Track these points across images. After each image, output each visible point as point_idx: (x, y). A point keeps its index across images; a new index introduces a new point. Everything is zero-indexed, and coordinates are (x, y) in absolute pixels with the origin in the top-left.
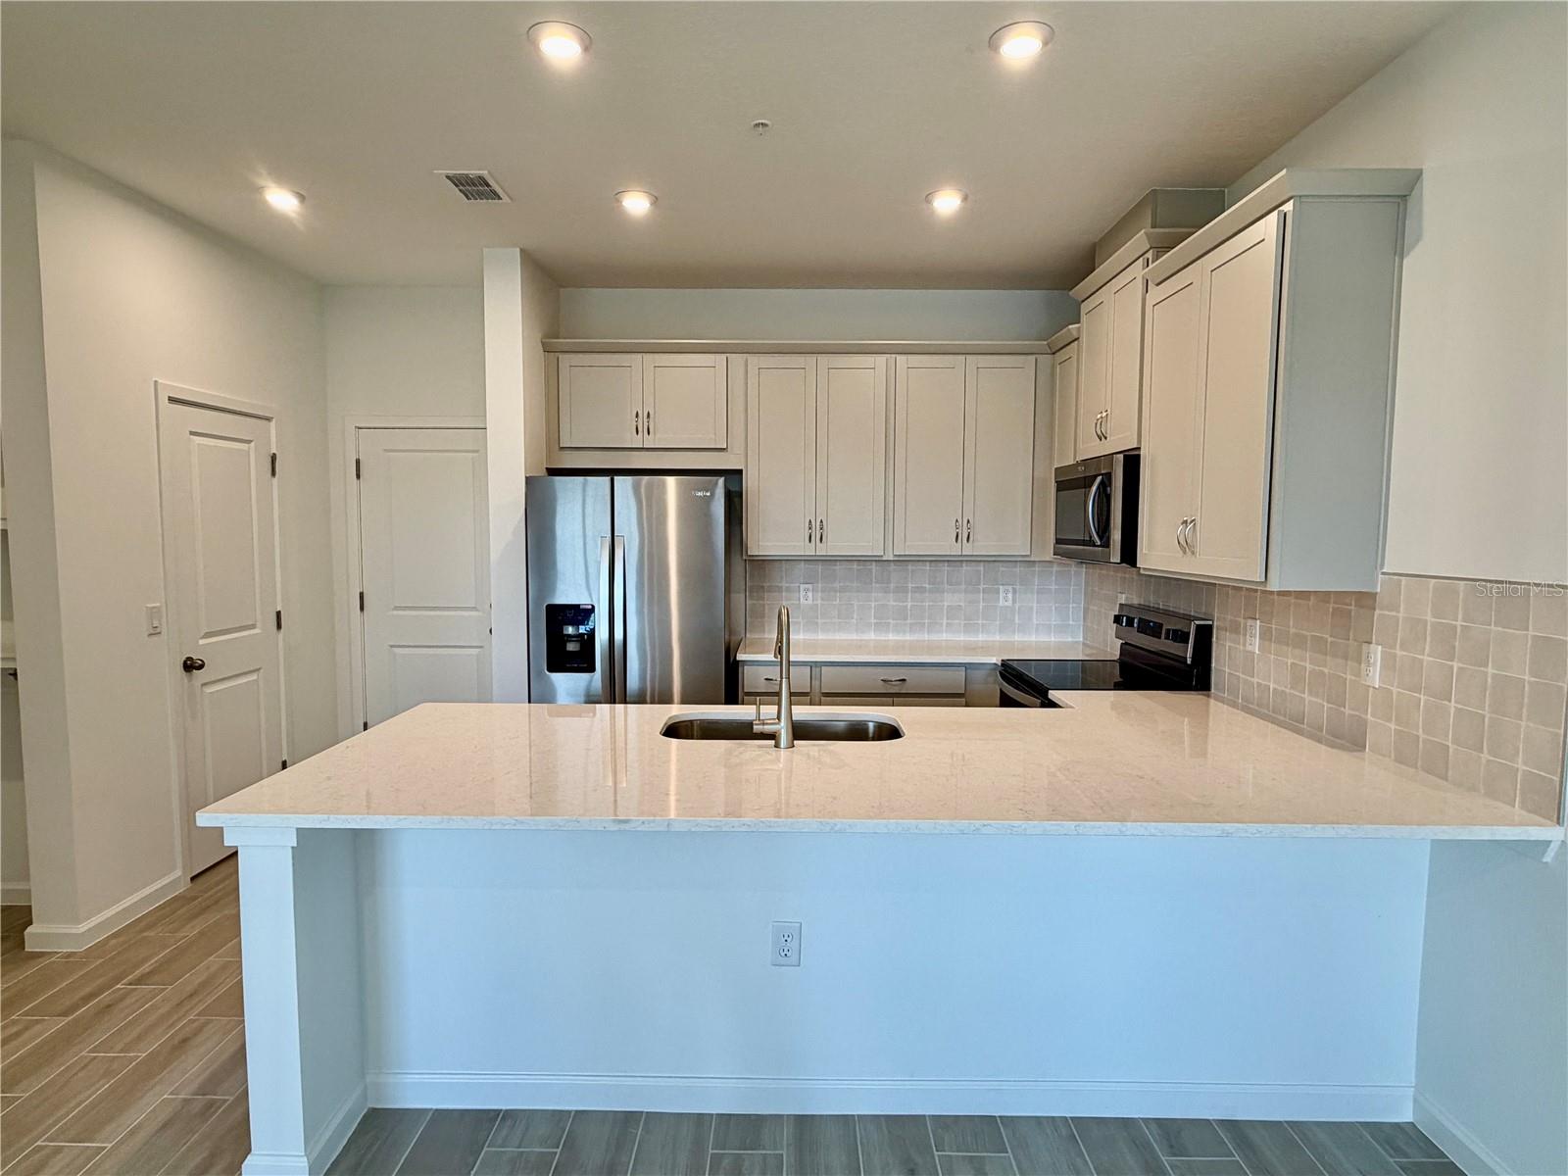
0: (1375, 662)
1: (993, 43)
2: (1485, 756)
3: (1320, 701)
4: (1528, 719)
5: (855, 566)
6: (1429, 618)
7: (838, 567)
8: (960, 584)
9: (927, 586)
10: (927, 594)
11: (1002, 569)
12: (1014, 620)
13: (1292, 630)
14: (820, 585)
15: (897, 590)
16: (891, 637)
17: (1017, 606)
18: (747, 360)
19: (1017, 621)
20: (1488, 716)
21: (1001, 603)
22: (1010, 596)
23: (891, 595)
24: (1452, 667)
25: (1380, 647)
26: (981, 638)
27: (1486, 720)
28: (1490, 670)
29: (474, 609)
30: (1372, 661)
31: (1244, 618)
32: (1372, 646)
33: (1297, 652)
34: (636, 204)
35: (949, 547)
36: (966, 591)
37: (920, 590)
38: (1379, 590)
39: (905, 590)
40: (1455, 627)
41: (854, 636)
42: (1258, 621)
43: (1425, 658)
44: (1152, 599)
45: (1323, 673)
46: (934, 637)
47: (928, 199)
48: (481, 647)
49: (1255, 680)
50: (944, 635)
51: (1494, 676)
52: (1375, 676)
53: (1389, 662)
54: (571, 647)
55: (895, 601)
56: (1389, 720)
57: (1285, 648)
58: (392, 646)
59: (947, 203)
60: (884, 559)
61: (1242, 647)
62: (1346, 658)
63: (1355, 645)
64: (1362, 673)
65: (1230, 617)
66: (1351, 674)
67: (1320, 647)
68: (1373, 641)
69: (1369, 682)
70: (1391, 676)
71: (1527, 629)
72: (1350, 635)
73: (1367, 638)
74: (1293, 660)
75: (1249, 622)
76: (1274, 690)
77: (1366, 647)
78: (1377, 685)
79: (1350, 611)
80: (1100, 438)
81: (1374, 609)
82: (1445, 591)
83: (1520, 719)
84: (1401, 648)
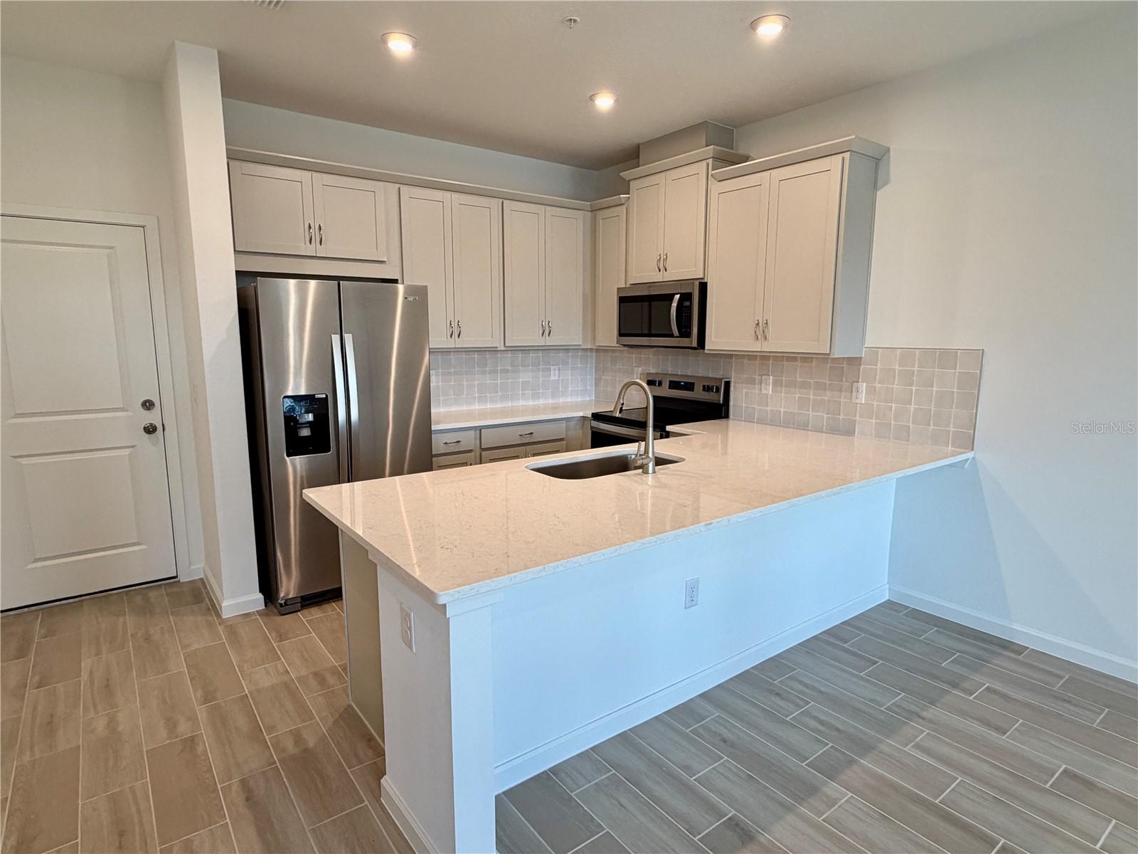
0: (862, 391)
1: (753, 25)
2: (932, 427)
3: (822, 414)
4: (956, 408)
5: (464, 356)
6: (897, 367)
7: (452, 356)
8: (529, 366)
9: (510, 368)
10: (510, 374)
11: (552, 355)
12: (559, 389)
13: (798, 379)
14: (440, 370)
15: (490, 372)
16: (489, 406)
17: (561, 378)
18: (399, 188)
19: (561, 389)
20: (933, 409)
21: (552, 378)
22: (557, 372)
23: (488, 375)
24: (912, 390)
25: (865, 384)
26: (541, 402)
27: (932, 412)
28: (935, 389)
29: (123, 410)
30: (860, 391)
31: (759, 375)
32: (860, 383)
33: (803, 391)
34: (400, 46)
35: (536, 340)
36: (532, 371)
37: (505, 371)
38: (863, 356)
39: (496, 372)
40: (914, 371)
41: (465, 408)
42: (771, 377)
43: (895, 386)
44: (669, 369)
45: (824, 400)
46: (515, 404)
47: (592, 98)
48: (133, 447)
49: (769, 408)
50: (521, 401)
51: (936, 391)
52: (862, 398)
53: (871, 391)
54: (305, 432)
55: (490, 380)
56: (872, 418)
57: (793, 389)
58: (15, 457)
59: (605, 102)
60: (498, 349)
61: (757, 391)
62: (841, 391)
63: (847, 383)
64: (853, 397)
65: (746, 376)
66: (845, 398)
67: (820, 387)
68: (860, 380)
69: (858, 401)
70: (873, 397)
71: (956, 369)
72: (844, 379)
73: (856, 380)
74: (799, 395)
75: (764, 377)
76: (784, 412)
77: (855, 384)
78: (863, 402)
79: (843, 367)
80: (660, 271)
81: (860, 365)
82: (907, 354)
83: (952, 408)
84: (879, 383)
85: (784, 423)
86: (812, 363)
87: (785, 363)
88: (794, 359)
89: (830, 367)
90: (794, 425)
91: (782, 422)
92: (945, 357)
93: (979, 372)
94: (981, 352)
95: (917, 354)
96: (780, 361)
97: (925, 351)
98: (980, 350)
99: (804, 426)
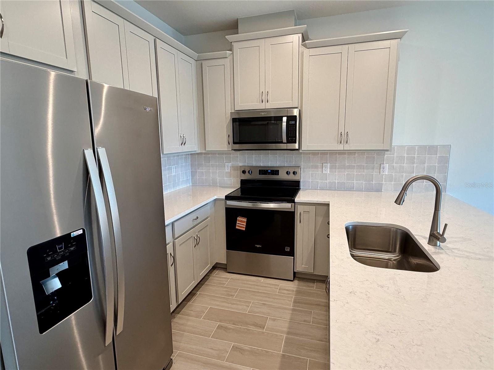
0: (386, 168)
2: (424, 183)
3: (362, 182)
4: (437, 173)
6: (406, 155)
13: (347, 164)
24: (414, 166)
25: (387, 165)
28: (426, 165)
31: (320, 163)
33: (350, 170)
40: (415, 157)
42: (329, 164)
43: (404, 165)
45: (363, 174)
49: (328, 181)
52: (386, 172)
53: (392, 168)
56: (392, 182)
57: (343, 170)
61: (320, 172)
62: (373, 169)
63: (377, 165)
64: (381, 172)
65: (311, 164)
66: (375, 173)
67: (360, 167)
68: (385, 163)
69: (384, 173)
70: (392, 171)
71: (437, 155)
72: (375, 163)
73: (382, 163)
74: (347, 173)
75: (324, 164)
76: (338, 182)
77: (382, 166)
78: (387, 174)
79: (374, 156)
80: (262, 102)
81: (384, 155)
82: (411, 149)
83: (435, 174)
84: (395, 164)
85: (337, 188)
86: (355, 155)
87: (338, 156)
88: (344, 154)
89: (366, 157)
90: (344, 189)
91: (336, 188)
92: (431, 149)
93: (448, 155)
94: (450, 146)
95: (416, 148)
96: (335, 155)
97: (420, 147)
98: (449, 145)
99: (350, 189)
